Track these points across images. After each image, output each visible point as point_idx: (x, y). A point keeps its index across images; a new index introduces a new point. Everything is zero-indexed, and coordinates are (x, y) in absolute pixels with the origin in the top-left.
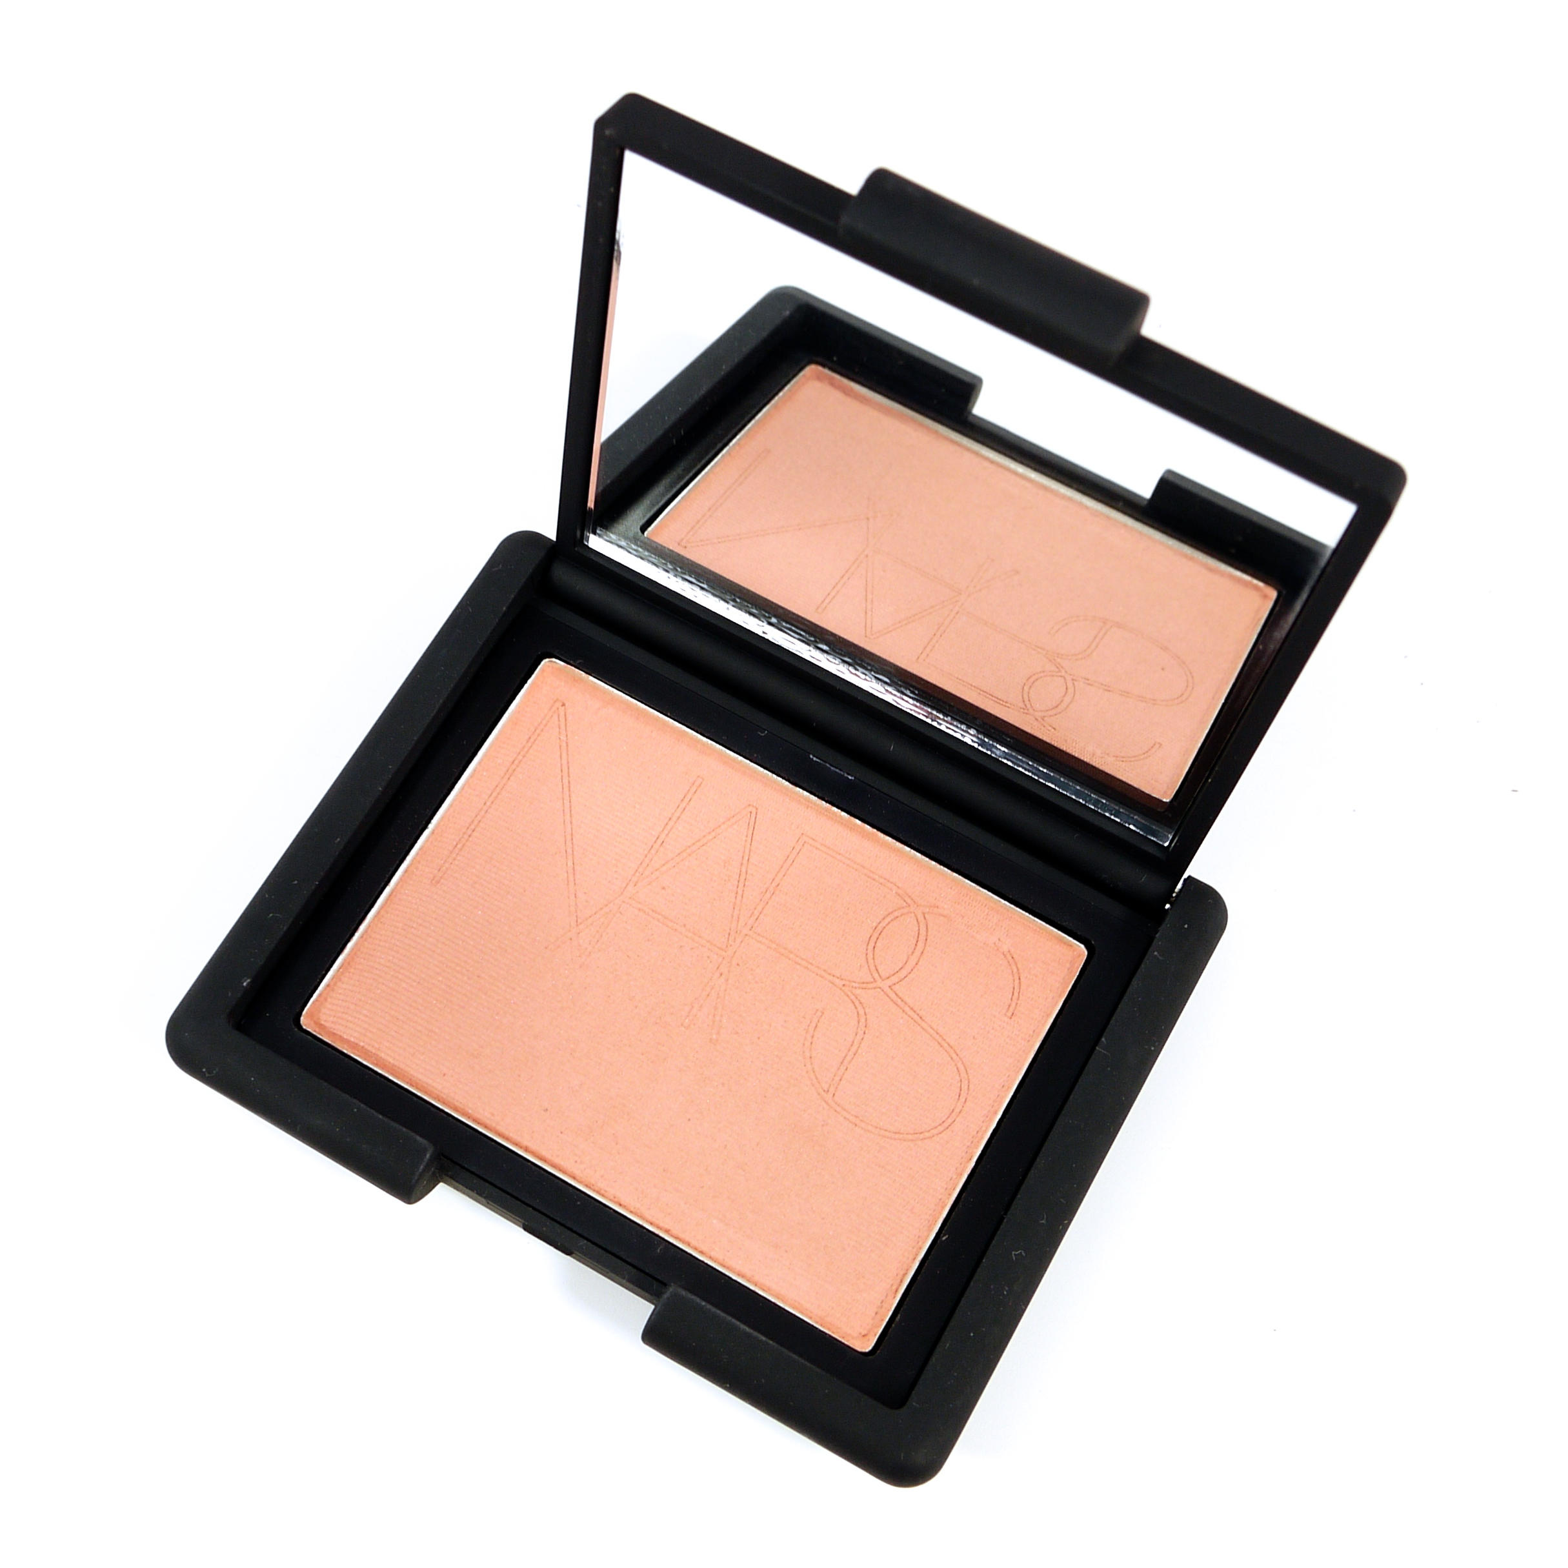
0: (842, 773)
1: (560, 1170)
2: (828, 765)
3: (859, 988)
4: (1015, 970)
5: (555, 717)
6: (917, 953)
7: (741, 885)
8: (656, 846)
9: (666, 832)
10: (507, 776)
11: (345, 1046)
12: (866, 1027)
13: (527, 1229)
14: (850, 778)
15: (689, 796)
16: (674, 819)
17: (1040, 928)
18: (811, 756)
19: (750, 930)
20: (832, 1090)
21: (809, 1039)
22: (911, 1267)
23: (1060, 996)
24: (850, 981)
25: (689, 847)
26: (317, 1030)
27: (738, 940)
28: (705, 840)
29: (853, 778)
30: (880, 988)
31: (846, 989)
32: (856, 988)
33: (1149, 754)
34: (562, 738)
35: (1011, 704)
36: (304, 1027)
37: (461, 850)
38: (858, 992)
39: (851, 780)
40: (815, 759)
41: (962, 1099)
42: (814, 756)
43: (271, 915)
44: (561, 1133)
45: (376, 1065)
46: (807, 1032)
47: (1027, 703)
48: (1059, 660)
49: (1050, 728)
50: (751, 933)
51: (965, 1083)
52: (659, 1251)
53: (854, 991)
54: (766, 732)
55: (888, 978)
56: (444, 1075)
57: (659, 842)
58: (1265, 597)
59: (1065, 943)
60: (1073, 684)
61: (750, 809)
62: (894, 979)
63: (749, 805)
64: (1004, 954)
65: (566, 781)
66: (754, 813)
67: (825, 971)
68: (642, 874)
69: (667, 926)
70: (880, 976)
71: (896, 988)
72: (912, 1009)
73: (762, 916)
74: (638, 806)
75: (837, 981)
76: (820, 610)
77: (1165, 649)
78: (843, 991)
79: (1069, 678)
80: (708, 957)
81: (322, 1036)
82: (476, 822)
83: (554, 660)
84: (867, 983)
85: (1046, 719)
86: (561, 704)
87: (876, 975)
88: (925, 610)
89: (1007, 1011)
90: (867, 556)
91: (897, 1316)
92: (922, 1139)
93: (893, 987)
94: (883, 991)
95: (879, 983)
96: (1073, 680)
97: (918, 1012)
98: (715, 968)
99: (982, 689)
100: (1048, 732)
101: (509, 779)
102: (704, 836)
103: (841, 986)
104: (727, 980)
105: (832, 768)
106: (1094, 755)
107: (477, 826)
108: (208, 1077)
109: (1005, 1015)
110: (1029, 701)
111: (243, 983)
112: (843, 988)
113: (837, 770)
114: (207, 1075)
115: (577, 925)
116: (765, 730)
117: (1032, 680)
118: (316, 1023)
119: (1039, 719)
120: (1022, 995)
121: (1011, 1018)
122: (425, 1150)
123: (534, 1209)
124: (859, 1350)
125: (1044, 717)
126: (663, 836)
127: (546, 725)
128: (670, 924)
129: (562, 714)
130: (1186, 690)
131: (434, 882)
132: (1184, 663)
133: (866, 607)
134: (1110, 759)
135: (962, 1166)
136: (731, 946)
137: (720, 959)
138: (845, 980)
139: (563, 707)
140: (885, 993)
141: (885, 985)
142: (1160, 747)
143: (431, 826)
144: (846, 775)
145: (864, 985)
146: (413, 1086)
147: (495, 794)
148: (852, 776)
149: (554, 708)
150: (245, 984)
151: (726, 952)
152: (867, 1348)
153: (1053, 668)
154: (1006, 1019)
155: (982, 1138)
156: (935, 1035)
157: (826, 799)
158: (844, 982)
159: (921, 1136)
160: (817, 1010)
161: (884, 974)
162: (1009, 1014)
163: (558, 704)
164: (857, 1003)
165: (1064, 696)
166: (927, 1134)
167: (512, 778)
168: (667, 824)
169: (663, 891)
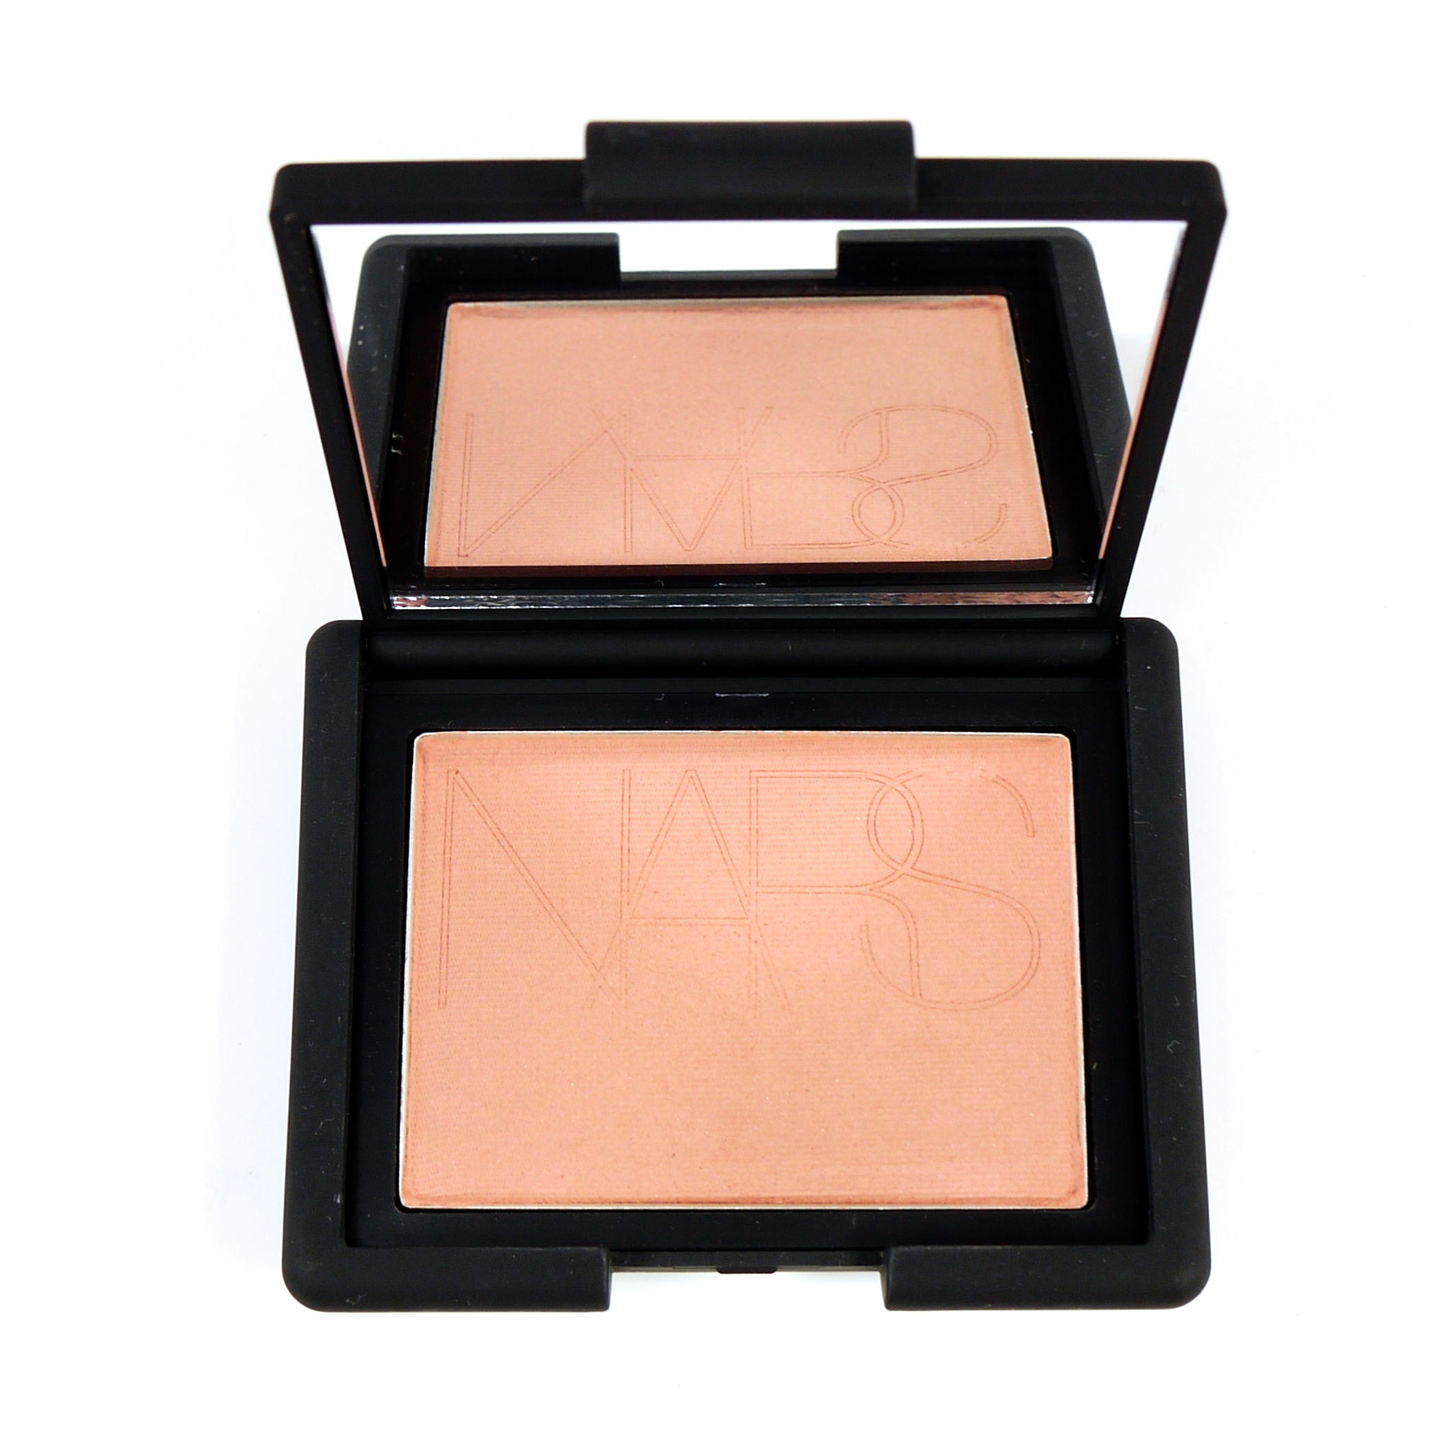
0: (755, 695)
1: (719, 1203)
2: (738, 695)
3: (885, 885)
4: (1013, 790)
5: (456, 787)
6: (918, 823)
7: (724, 850)
8: (625, 857)
9: (626, 839)
10: (447, 868)
11: (458, 1204)
12: (912, 917)
13: (722, 1271)
14: (765, 695)
15: (626, 793)
16: (626, 822)
17: (1013, 740)
18: (717, 695)
19: (757, 886)
20: (917, 992)
21: (870, 957)
22: (1078, 1109)
23: (1067, 792)
24: (874, 883)
25: (656, 841)
26: (422, 1202)
27: (752, 902)
28: (666, 827)
29: (767, 695)
30: (904, 874)
31: (875, 892)
32: (882, 886)
33: (1001, 520)
34: (475, 804)
35: (854, 542)
36: (410, 1207)
37: (447, 961)
38: (887, 888)
39: (767, 697)
40: (722, 695)
41: (1035, 936)
42: (720, 693)
43: (321, 1124)
44: (700, 1168)
45: (495, 1203)
46: (864, 951)
47: (867, 532)
48: (864, 474)
49: (903, 546)
50: (759, 889)
51: (1029, 919)
52: (854, 1223)
53: (883, 890)
54: (663, 695)
55: (905, 861)
56: (562, 1177)
57: (626, 851)
58: (997, 308)
59: (1042, 741)
60: (893, 489)
61: (689, 775)
62: (912, 859)
63: (687, 771)
64: (994, 781)
65: (504, 843)
66: (694, 775)
67: (846, 886)
68: (628, 891)
69: (681, 925)
70: (898, 863)
71: (918, 866)
72: (943, 877)
73: (760, 868)
74: (585, 829)
75: (862, 889)
76: (628, 549)
77: (946, 409)
78: (873, 895)
79: (885, 486)
80: (735, 933)
81: (429, 1205)
82: (445, 927)
83: (424, 734)
84: (890, 876)
85: (893, 539)
86: (454, 773)
87: (894, 865)
88: (720, 493)
89: (1027, 832)
90: (632, 470)
91: (1093, 1159)
92: (1021, 990)
93: (915, 867)
94: (908, 875)
95: (901, 870)
96: (890, 486)
97: (950, 877)
98: (748, 940)
99: (821, 542)
100: (904, 550)
101: (450, 870)
102: (663, 824)
103: (869, 892)
104: (764, 944)
105: (744, 695)
106: (957, 549)
107: (448, 930)
108: (355, 1305)
109: (1028, 836)
110: (867, 530)
111: (336, 1201)
112: (872, 892)
113: (750, 695)
114: (353, 1304)
115: (598, 971)
116: (661, 693)
117: (856, 506)
118: (417, 1197)
119: (887, 542)
120: (1032, 809)
121: (1034, 836)
122: (599, 1257)
123: (720, 1250)
124: (1079, 1207)
125: (891, 537)
126: (626, 845)
127: (453, 801)
128: (682, 922)
129: (461, 782)
130: (991, 439)
131: (441, 1005)
132: (972, 414)
133: (666, 522)
134: (974, 545)
135: (1070, 993)
136: (748, 911)
137: (747, 928)
138: (870, 884)
139: (459, 775)
140: (911, 876)
141: (906, 869)
142: (1006, 507)
143: (408, 956)
144: (760, 695)
145: (888, 879)
146: (541, 1203)
147: (446, 892)
148: (765, 693)
149: (450, 781)
150: (339, 1201)
151: (747, 919)
152: (1084, 1201)
153: (866, 485)
154: (1031, 840)
155: (1073, 958)
156: (976, 889)
157: (755, 727)
158: (869, 887)
159: (1019, 987)
160: (861, 926)
161: (900, 859)
162: (1031, 834)
163: (452, 775)
164: (892, 899)
165: (894, 507)
166: (1023, 983)
167: (452, 868)
168: (622, 832)
169: (657, 895)
